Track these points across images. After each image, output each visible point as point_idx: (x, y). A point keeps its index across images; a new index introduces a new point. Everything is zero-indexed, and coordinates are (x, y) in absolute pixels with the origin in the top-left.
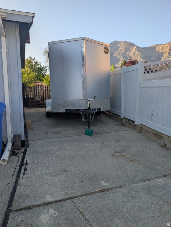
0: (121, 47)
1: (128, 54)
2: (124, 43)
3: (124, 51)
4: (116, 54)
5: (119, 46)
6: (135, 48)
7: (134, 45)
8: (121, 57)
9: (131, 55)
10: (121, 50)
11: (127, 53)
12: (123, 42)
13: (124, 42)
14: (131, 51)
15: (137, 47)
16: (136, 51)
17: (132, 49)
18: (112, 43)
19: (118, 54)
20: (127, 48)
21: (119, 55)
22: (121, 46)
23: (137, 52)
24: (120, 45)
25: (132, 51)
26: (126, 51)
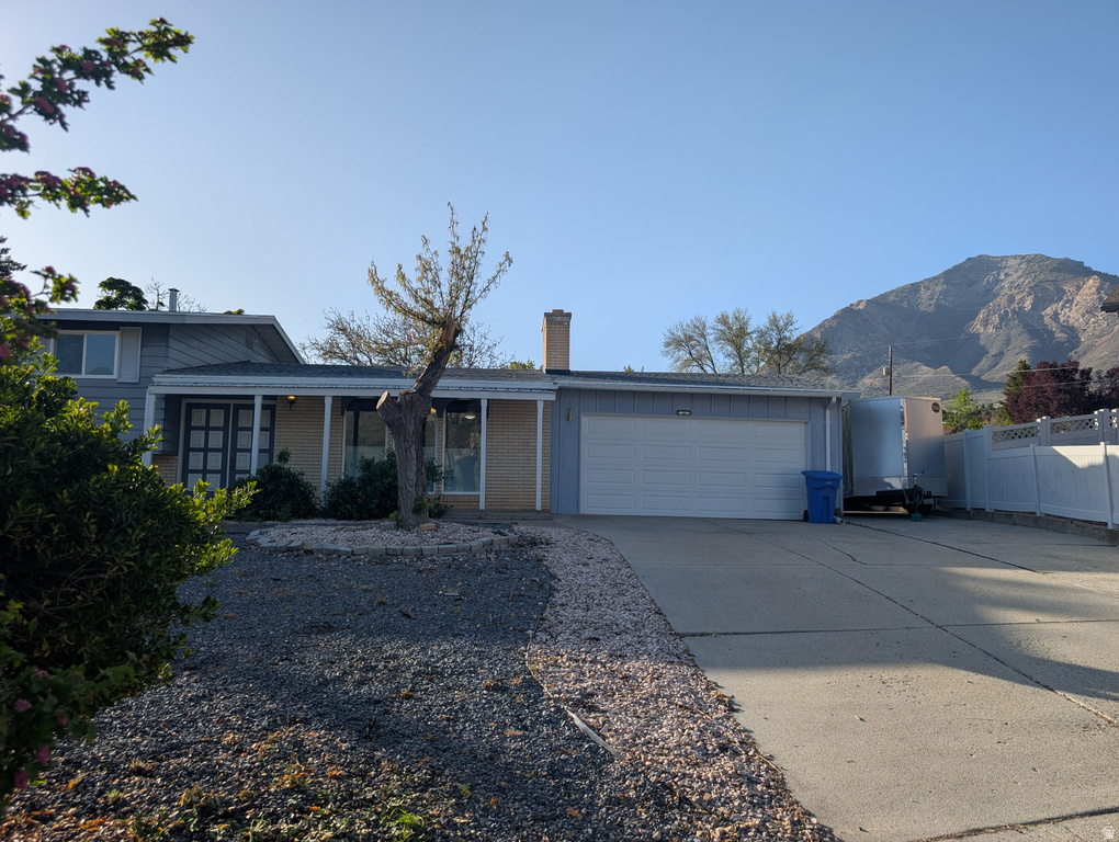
0: (1012, 282)
1: (1056, 314)
2: (1029, 262)
3: (1028, 305)
4: (986, 323)
5: (997, 281)
6: (1092, 283)
7: (1089, 272)
8: (1014, 332)
9: (1071, 321)
10: (1011, 300)
11: (1049, 311)
12: (1018, 261)
13: (1023, 257)
14: (1071, 301)
15: (1104, 277)
17: (1079, 288)
18: (957, 268)
19: (995, 319)
20: (1047, 285)
21: (1002, 320)
22: (1010, 279)
24: (1007, 275)
25: (1078, 298)
26: (1041, 302)
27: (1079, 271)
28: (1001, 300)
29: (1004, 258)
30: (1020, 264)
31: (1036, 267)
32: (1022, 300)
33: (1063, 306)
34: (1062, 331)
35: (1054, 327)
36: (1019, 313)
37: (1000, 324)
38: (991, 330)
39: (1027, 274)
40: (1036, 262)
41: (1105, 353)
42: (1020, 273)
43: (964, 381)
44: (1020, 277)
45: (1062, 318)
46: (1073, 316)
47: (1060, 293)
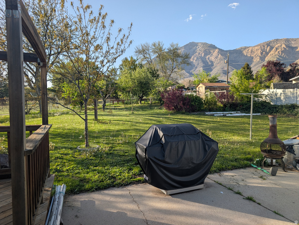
0: (199, 49)
1: (209, 58)
2: (203, 44)
3: (203, 55)
4: (193, 59)
5: (196, 49)
6: (217, 50)
7: (216, 48)
8: (200, 62)
9: (212, 60)
10: (199, 54)
11: (207, 57)
12: (201, 44)
13: (202, 43)
14: (212, 55)
15: (219, 49)
16: (218, 55)
17: (214, 52)
18: (187, 45)
19: (196, 58)
20: (207, 50)
21: (197, 59)
22: (199, 48)
23: (220, 56)
24: (198, 47)
25: (214, 54)
26: (206, 55)
27: (214, 47)
28: (197, 54)
29: (198, 43)
30: (201, 45)
31: (205, 46)
32: (202, 54)
33: (210, 56)
34: (210, 62)
35: (208, 61)
36: (201, 57)
37: (197, 60)
38: (194, 61)
39: (203, 47)
40: (205, 44)
41: (219, 68)
42: (201, 47)
43: (188, 74)
44: (201, 48)
45: (210, 59)
46: (212, 58)
47: (210, 53)
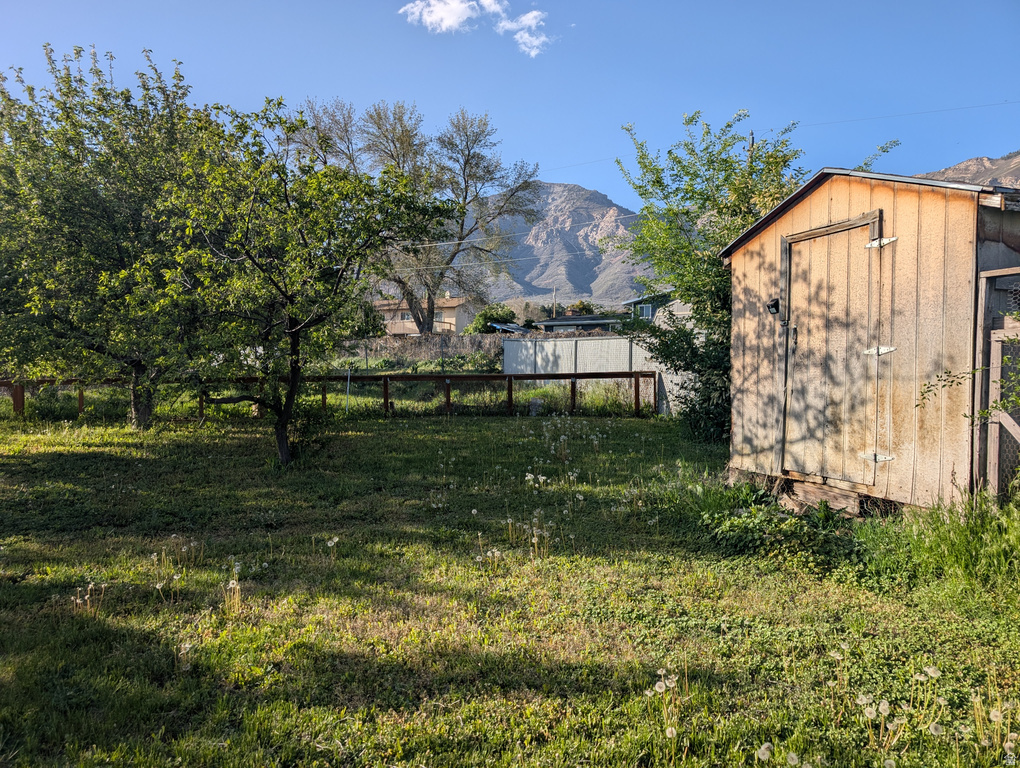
27: (603, 201)
28: (549, 220)
29: (552, 185)
30: (563, 192)
31: (574, 196)
32: (564, 222)
33: (592, 230)
34: (590, 250)
35: (585, 246)
36: (560, 232)
37: (547, 240)
38: (540, 244)
39: (567, 200)
40: (574, 190)
41: (618, 269)
42: (563, 199)
43: (519, 286)
44: (563, 202)
45: (591, 240)
46: (597, 237)
47: (591, 218)
